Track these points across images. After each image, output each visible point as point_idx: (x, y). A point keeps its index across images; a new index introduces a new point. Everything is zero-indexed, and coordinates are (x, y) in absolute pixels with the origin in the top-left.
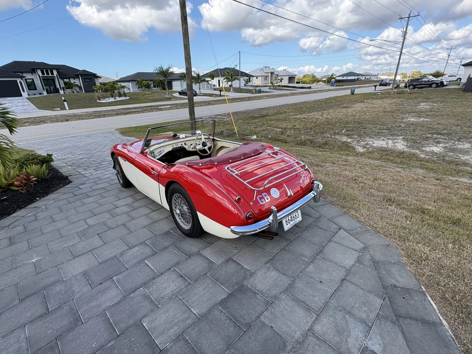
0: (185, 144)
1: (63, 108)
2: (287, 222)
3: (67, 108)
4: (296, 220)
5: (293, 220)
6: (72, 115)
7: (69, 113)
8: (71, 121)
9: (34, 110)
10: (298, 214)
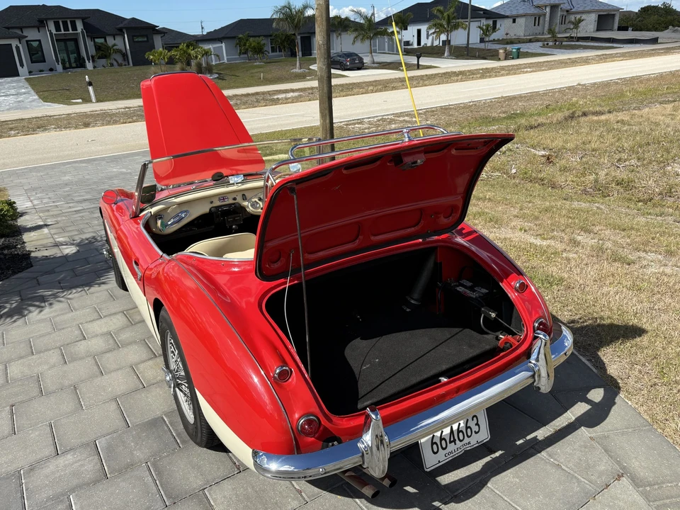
0: (244, 198)
1: (87, 100)
2: (435, 446)
3: (94, 99)
4: (467, 440)
5: (457, 442)
6: (98, 114)
7: (94, 109)
8: (93, 126)
9: (34, 103)
10: (476, 425)
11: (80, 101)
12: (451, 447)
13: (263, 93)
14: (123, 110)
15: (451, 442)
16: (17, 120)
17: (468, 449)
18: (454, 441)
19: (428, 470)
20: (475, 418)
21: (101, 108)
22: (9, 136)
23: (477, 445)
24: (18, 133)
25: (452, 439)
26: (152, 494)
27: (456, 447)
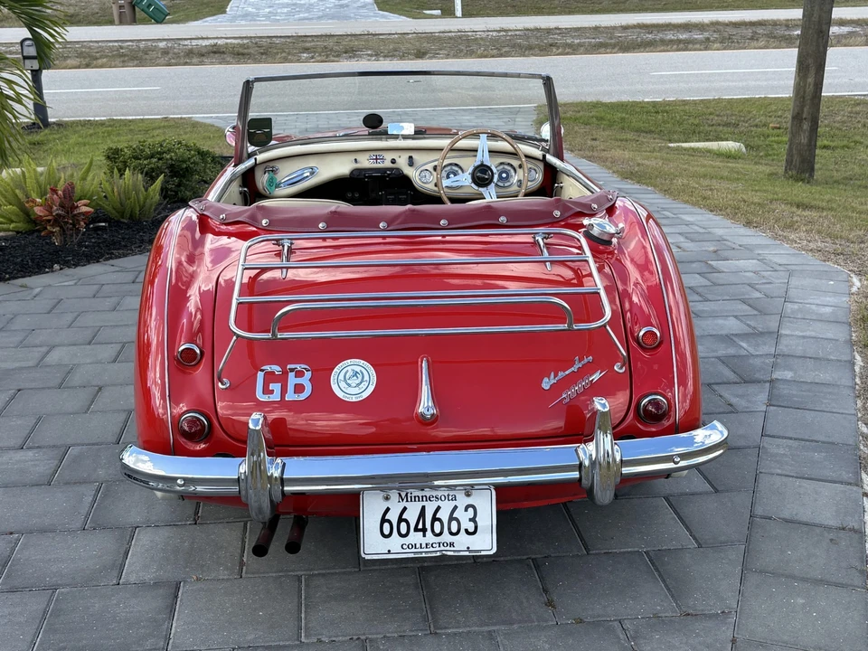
0: (411, 162)
1: (448, 12)
2: (386, 526)
3: (459, 12)
4: (446, 537)
5: (429, 533)
6: (450, 38)
7: (447, 28)
8: (431, 58)
9: (363, 11)
10: (470, 520)
11: (438, 12)
12: (415, 538)
13: (775, 23)
14: (494, 34)
15: (416, 529)
16: (322, 36)
17: (449, 553)
18: (424, 530)
19: (367, 557)
20: (471, 510)
21: (460, 27)
22: (298, 61)
23: (467, 553)
24: (312, 58)
25: (420, 526)
26: (79, 513)
27: (424, 541)
